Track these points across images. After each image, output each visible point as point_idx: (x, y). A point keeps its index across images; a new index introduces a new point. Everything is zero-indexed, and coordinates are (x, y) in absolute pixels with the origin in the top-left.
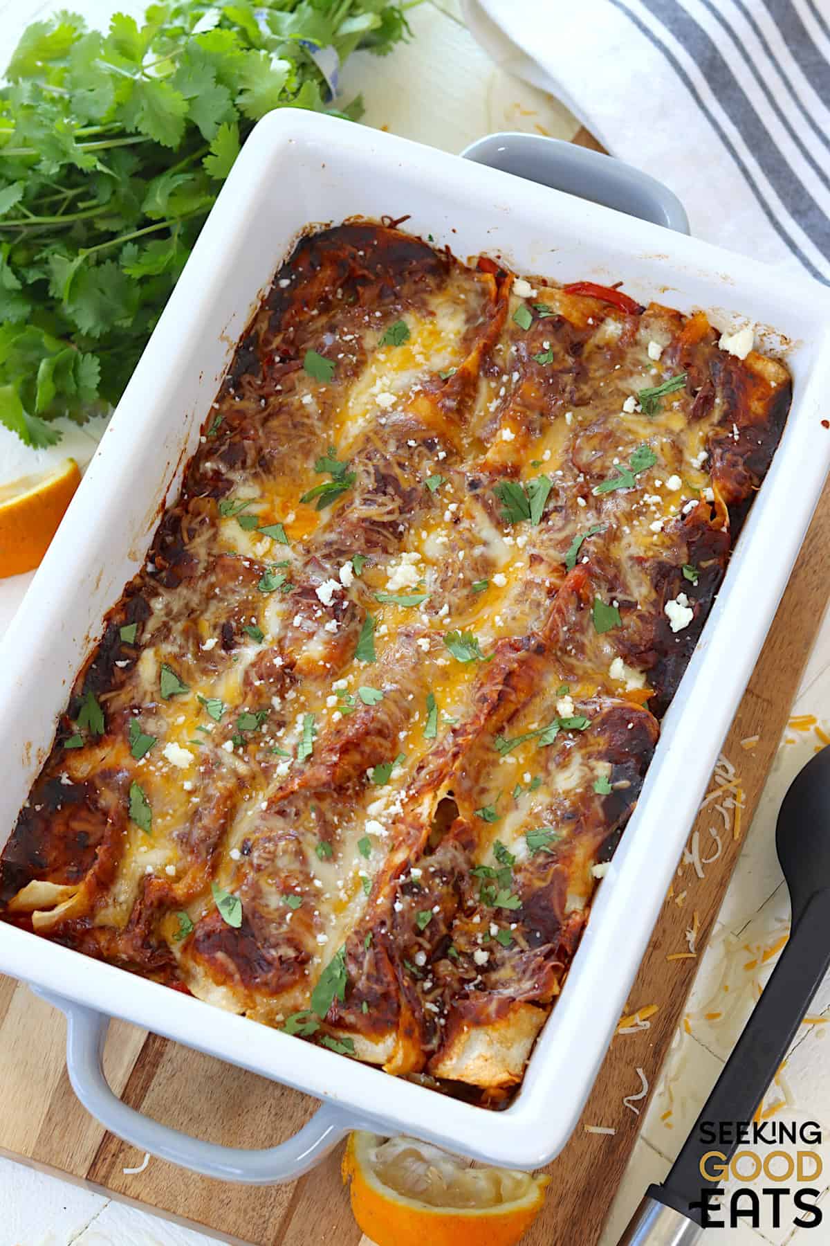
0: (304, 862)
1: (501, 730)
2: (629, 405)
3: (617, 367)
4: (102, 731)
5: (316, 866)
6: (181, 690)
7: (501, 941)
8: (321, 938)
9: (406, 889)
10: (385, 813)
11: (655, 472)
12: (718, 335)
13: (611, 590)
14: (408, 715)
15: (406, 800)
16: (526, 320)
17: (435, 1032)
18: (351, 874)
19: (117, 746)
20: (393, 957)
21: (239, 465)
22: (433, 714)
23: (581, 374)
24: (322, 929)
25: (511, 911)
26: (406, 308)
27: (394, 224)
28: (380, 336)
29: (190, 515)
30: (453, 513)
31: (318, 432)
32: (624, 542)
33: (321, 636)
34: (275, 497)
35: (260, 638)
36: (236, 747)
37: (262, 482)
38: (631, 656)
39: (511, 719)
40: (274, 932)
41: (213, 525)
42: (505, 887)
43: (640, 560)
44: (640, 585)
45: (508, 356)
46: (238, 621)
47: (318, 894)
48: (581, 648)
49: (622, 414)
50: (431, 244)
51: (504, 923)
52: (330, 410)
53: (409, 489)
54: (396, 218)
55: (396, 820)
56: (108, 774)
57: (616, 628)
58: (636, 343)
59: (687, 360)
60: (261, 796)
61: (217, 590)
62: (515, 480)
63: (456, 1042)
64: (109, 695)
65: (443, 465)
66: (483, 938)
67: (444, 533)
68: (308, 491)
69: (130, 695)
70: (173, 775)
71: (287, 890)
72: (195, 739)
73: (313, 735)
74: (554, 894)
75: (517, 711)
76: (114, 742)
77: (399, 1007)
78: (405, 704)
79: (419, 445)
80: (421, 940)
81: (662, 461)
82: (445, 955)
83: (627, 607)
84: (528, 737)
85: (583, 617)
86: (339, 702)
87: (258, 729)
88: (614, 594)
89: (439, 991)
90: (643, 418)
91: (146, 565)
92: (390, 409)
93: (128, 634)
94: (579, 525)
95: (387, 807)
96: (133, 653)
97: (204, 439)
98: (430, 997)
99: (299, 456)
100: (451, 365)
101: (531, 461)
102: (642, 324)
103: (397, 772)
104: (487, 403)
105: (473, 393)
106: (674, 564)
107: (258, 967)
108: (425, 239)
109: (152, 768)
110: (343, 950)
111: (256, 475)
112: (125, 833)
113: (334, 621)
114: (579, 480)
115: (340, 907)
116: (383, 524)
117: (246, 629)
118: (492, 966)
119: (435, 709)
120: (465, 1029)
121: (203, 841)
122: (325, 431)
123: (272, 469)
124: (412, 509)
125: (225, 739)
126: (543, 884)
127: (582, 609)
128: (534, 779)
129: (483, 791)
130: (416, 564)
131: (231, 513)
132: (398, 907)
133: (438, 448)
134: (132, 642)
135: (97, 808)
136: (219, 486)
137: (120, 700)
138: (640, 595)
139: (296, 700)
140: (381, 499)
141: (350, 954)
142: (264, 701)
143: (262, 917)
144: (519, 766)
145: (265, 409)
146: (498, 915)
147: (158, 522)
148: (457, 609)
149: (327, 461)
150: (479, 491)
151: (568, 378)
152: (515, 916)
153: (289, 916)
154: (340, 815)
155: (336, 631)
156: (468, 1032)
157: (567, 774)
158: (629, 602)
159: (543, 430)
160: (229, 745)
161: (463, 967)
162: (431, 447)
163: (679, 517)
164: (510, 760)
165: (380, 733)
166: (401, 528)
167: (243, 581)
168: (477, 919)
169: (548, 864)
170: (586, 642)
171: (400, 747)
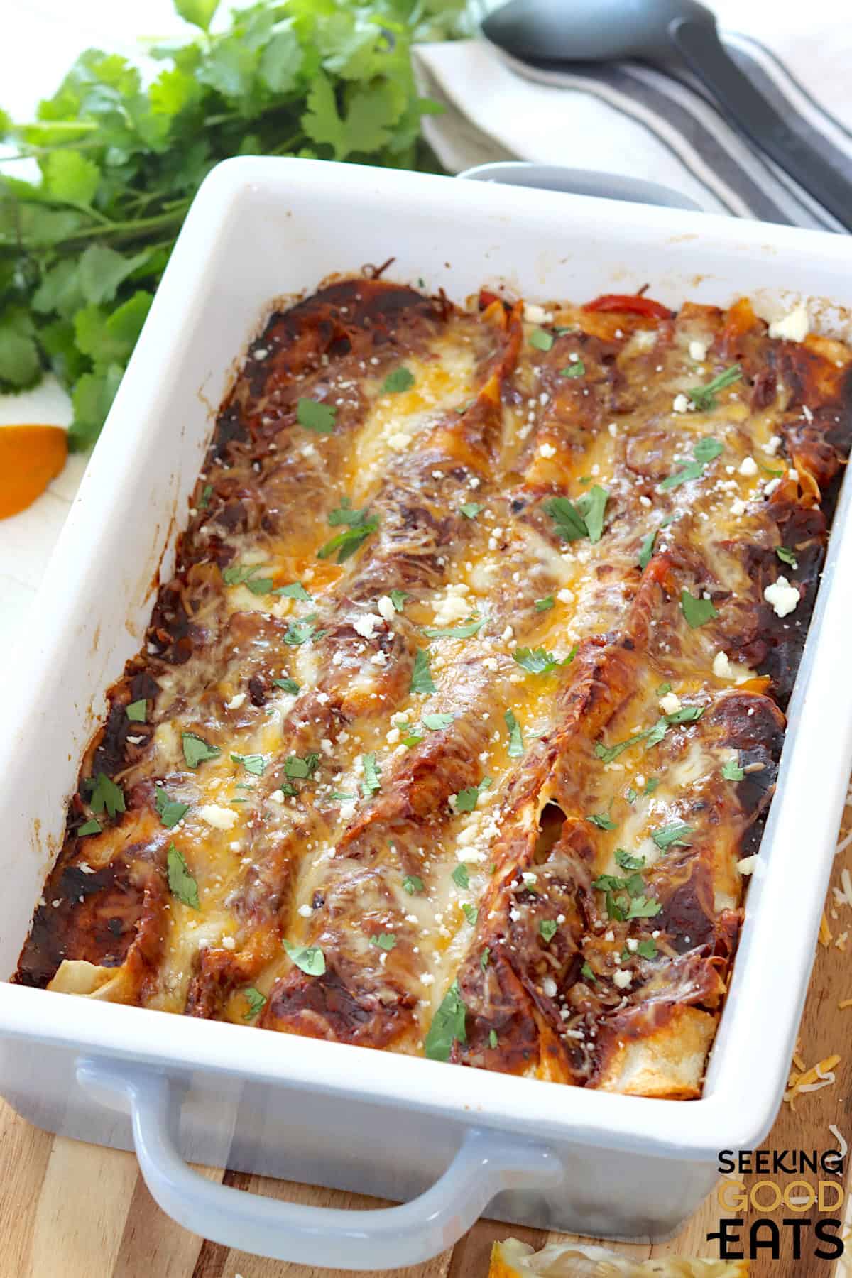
0: (391, 898)
1: (599, 737)
2: (680, 403)
3: (659, 369)
4: (122, 808)
5: (405, 901)
6: (211, 754)
7: (643, 954)
8: (426, 978)
9: (521, 897)
10: (477, 840)
11: (724, 460)
12: (767, 326)
13: (698, 581)
14: (487, 735)
15: (502, 820)
16: (546, 342)
17: (584, 1058)
18: (450, 907)
19: (143, 819)
20: (520, 971)
21: (239, 526)
22: (516, 733)
23: (619, 383)
24: (425, 969)
25: (650, 918)
26: (405, 354)
27: (377, 273)
28: (380, 384)
29: (189, 589)
30: (499, 540)
31: (327, 484)
32: (704, 529)
33: (367, 669)
34: (287, 558)
35: (294, 689)
36: (287, 797)
37: (270, 546)
38: (735, 648)
39: (609, 722)
40: (369, 976)
41: (219, 594)
42: (637, 895)
43: (726, 545)
44: (731, 571)
45: (532, 381)
46: (267, 675)
47: (413, 931)
48: (675, 643)
49: (674, 415)
50: (422, 291)
51: (644, 934)
52: (335, 461)
53: (443, 519)
54: (379, 265)
55: (493, 842)
56: (136, 849)
57: (712, 620)
58: (675, 347)
59: (737, 352)
60: (325, 845)
61: (236, 650)
62: (564, 498)
63: (612, 1061)
64: (124, 773)
65: (477, 494)
66: (621, 958)
67: (492, 560)
68: (323, 545)
69: (151, 767)
70: (215, 838)
71: (375, 930)
72: (236, 797)
73: (377, 773)
74: (699, 890)
75: (614, 713)
76: (138, 817)
77: (536, 1026)
78: (481, 724)
79: (447, 477)
80: (548, 955)
81: (730, 449)
82: (579, 978)
83: (720, 597)
84: (632, 742)
85: (672, 610)
86: (401, 736)
87: (310, 777)
88: (702, 585)
89: (578, 1019)
90: (698, 416)
91: (146, 646)
92: (406, 450)
93: (137, 711)
94: (648, 525)
95: (480, 832)
96: (146, 729)
97: (194, 512)
98: (571, 1024)
99: (308, 511)
100: (467, 399)
101: (579, 478)
102: (678, 328)
103: (484, 796)
104: (514, 430)
105: (498, 424)
106: (766, 547)
107: (353, 1019)
108: (415, 286)
109: (189, 834)
110: (455, 985)
111: (260, 540)
112: (167, 906)
113: (381, 652)
114: (637, 483)
115: (443, 944)
116: (420, 558)
117: (279, 682)
118: (637, 983)
119: (517, 727)
120: (621, 1045)
121: (264, 898)
122: (334, 482)
123: (279, 530)
124: (450, 540)
125: (273, 790)
126: (682, 881)
127: (669, 601)
128: (649, 780)
129: (591, 800)
130: (465, 595)
131: (237, 581)
132: (515, 915)
133: (469, 476)
134: (143, 720)
135: (129, 886)
136: (220, 553)
137: (139, 774)
138: (734, 583)
139: (351, 741)
140: (412, 533)
141: (465, 986)
142: (312, 745)
143: (349, 963)
144: (628, 772)
145: (259, 474)
146: (634, 929)
147: (153, 599)
148: (522, 630)
149: (342, 512)
150: (524, 511)
151: (605, 388)
152: (655, 923)
153: (383, 957)
154: (426, 847)
155: (385, 663)
156: (624, 1048)
157: (686, 766)
158: (721, 592)
159: (586, 445)
160: (278, 796)
161: (603, 993)
162: (461, 477)
163: (762, 499)
164: (616, 767)
165: (457, 754)
166: (441, 561)
167: (265, 634)
168: (609, 936)
169: (683, 859)
170: (681, 638)
171: (484, 770)
